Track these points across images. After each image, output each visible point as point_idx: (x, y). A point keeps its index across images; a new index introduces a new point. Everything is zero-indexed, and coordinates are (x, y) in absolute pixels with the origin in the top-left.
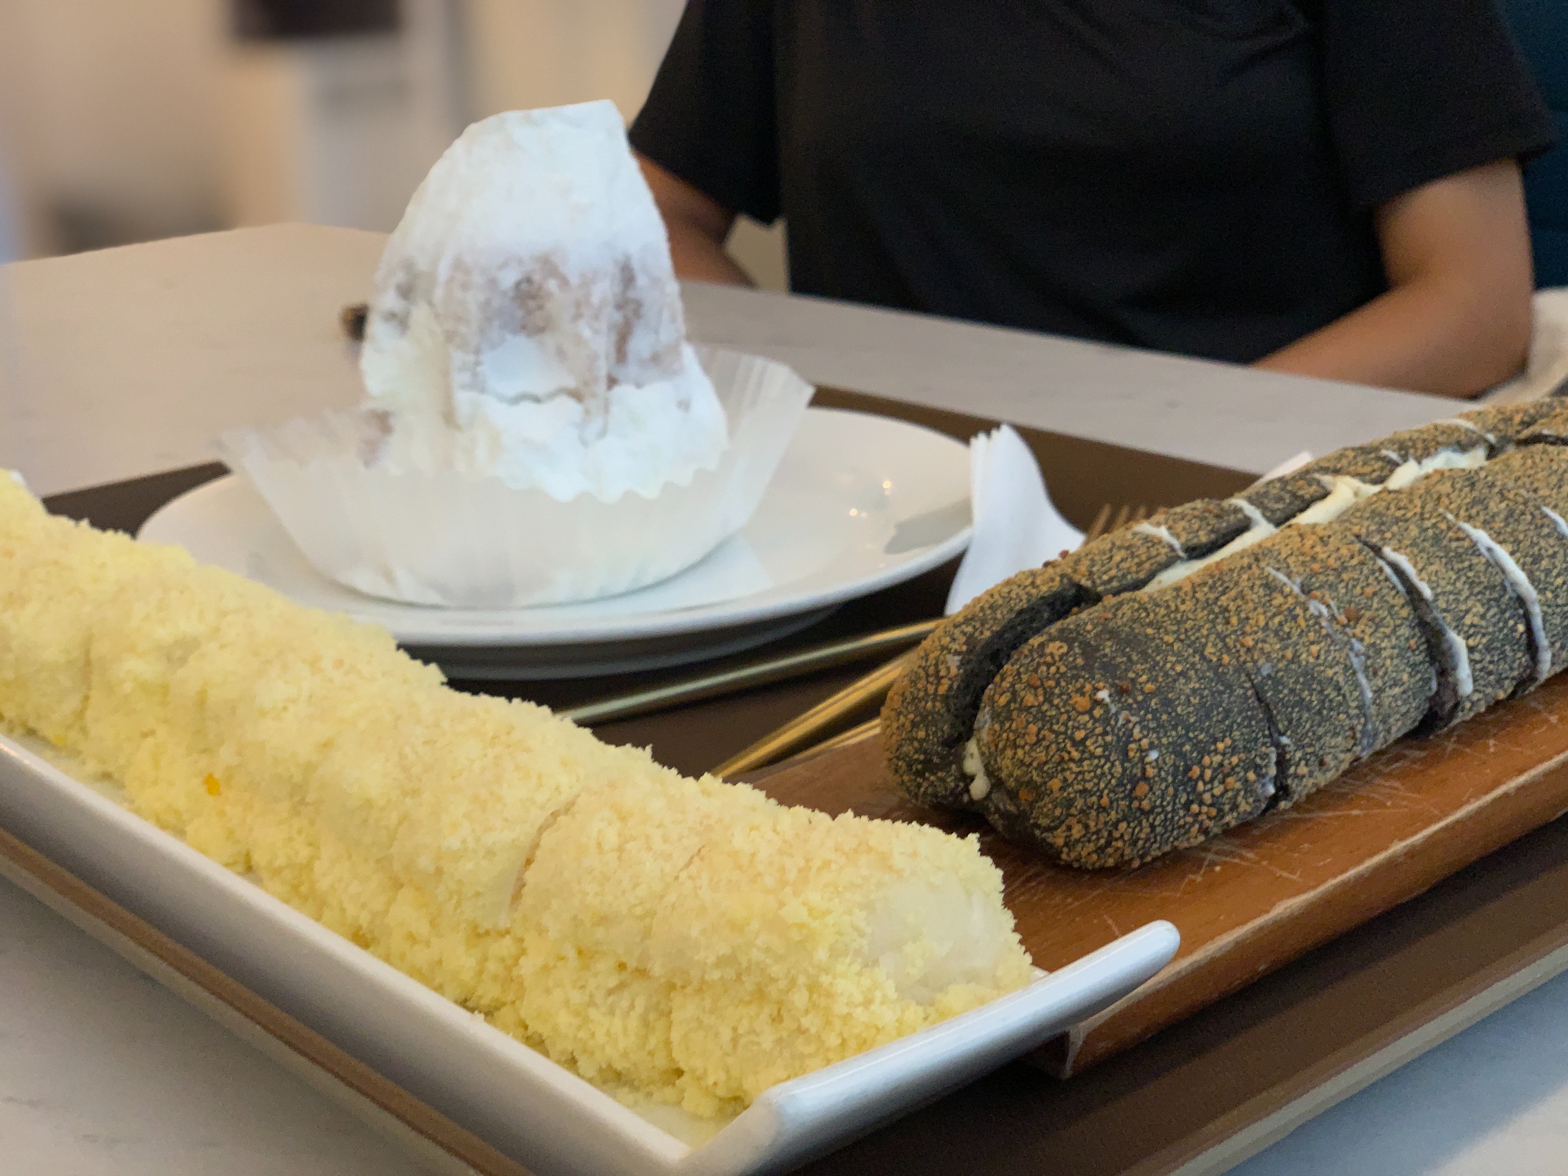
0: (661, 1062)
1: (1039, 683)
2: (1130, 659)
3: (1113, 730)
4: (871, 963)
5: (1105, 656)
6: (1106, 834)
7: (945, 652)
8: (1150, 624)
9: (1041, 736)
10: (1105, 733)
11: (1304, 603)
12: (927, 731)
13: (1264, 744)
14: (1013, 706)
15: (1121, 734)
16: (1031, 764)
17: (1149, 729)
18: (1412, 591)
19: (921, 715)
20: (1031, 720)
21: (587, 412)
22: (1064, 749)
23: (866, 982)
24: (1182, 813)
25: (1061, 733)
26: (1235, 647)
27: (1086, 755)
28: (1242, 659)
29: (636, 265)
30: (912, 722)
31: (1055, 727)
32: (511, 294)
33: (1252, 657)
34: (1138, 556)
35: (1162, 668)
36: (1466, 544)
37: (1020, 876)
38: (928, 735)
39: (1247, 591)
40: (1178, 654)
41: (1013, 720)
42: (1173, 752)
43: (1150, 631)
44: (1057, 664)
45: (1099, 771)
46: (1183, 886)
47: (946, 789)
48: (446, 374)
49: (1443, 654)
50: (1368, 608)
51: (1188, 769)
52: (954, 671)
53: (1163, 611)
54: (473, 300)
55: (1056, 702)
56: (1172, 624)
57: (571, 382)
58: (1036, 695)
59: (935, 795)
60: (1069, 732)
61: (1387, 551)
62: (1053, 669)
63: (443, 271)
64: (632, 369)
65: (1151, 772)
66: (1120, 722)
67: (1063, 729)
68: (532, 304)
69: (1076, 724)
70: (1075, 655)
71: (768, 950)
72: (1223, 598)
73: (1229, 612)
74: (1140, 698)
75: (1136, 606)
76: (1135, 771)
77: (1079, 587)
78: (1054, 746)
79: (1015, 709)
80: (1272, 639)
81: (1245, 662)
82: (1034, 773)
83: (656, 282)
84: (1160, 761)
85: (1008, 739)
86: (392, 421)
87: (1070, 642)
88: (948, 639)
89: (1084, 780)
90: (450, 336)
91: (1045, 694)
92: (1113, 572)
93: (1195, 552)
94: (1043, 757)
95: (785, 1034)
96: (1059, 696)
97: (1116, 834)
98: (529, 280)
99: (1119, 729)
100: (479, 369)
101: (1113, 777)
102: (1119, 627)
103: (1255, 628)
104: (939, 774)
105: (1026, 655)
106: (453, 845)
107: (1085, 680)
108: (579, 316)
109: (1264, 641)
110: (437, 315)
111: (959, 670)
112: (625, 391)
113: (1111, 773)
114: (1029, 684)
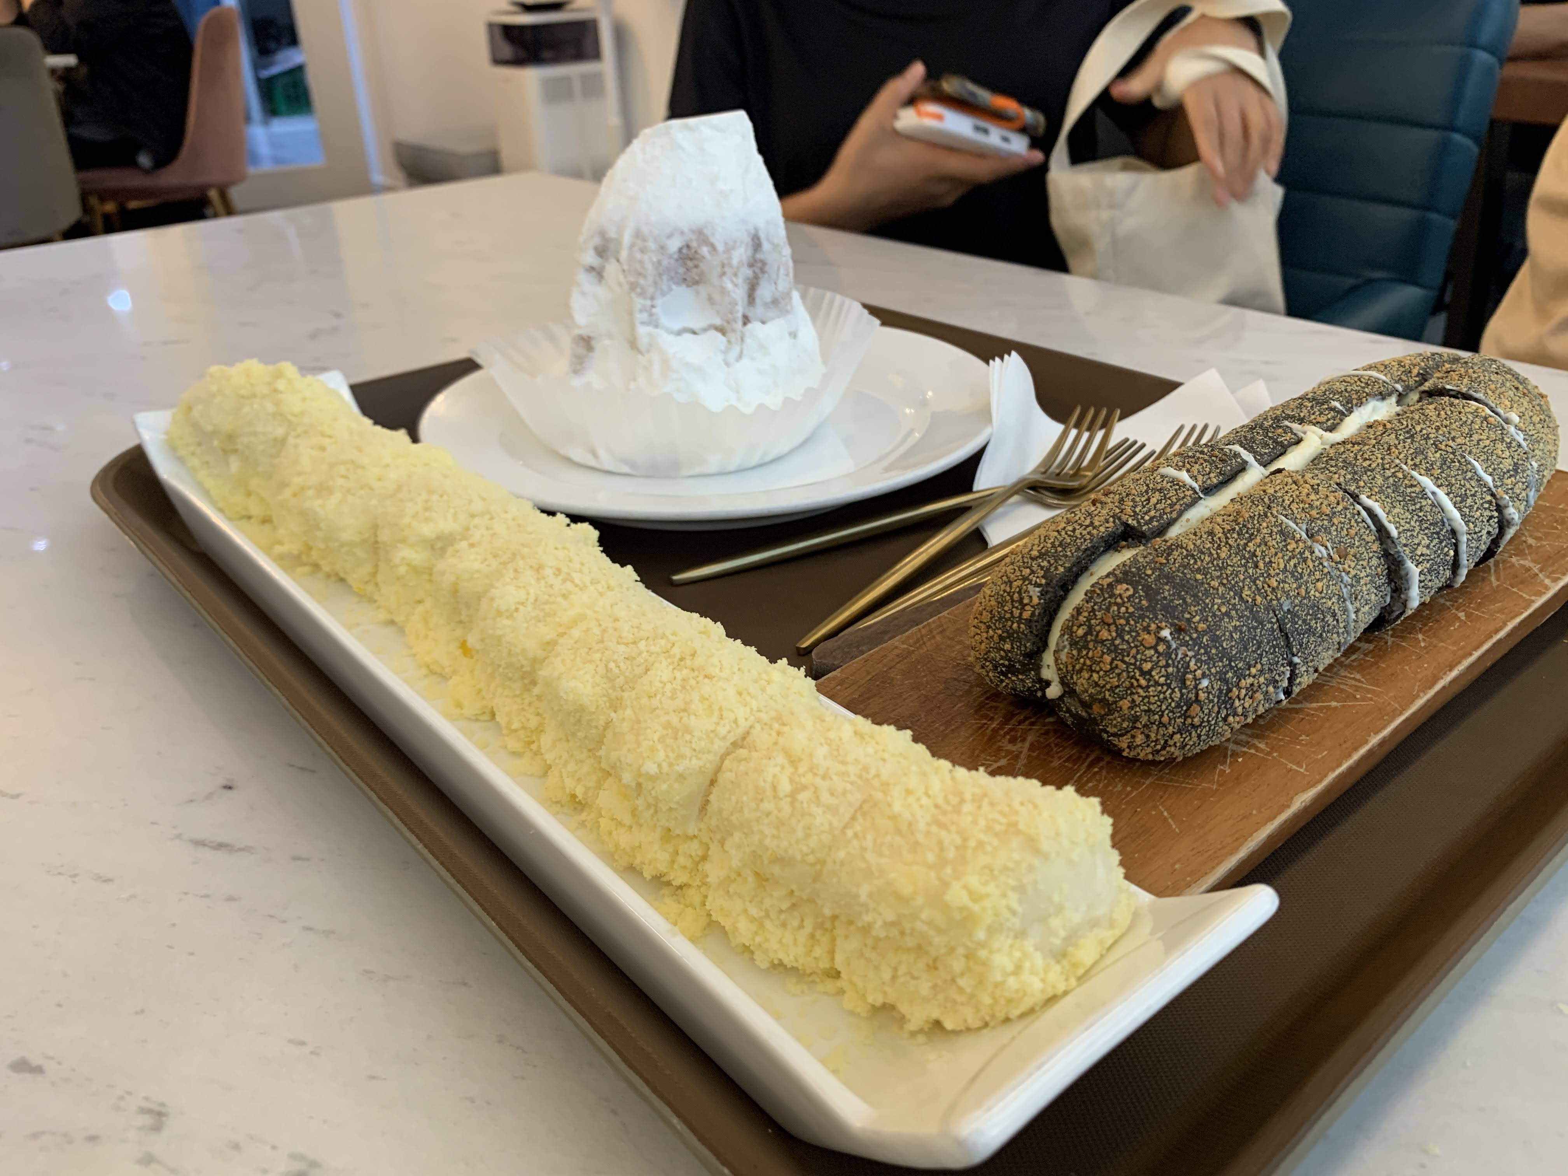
0: (824, 964)
1: (1111, 621)
2: (1184, 600)
3: (1173, 663)
4: (1021, 934)
5: (1165, 598)
6: (1162, 742)
7: (1027, 582)
8: (1198, 570)
9: (1114, 665)
10: (1167, 665)
11: (1311, 547)
12: (1012, 645)
13: (1282, 665)
14: (1089, 637)
15: (1180, 666)
16: (1104, 686)
17: (1201, 661)
18: (1381, 530)
19: (1007, 632)
20: (1105, 651)
21: (729, 342)
22: (1133, 677)
23: (1017, 954)
24: (1221, 724)
25: (1131, 664)
26: (1263, 587)
27: (1152, 683)
28: (1269, 598)
29: (762, 234)
30: (1000, 636)
31: (1127, 659)
32: (676, 256)
33: (1276, 596)
34: (1169, 498)
35: (1210, 609)
36: (1417, 489)
38: (1013, 648)
39: (1268, 539)
40: (1222, 597)
41: (1090, 649)
42: (1220, 680)
43: (1199, 577)
44: (1126, 605)
45: (1162, 696)
46: (1216, 777)
47: (1024, 686)
48: (631, 314)
49: (1401, 578)
50: (1352, 546)
51: (1229, 690)
52: (1036, 600)
53: (1207, 559)
54: (649, 260)
55: (1126, 638)
56: (1215, 570)
57: (718, 321)
58: (1109, 631)
59: (1015, 690)
60: (1138, 663)
61: (1363, 498)
62: (1123, 609)
63: (627, 238)
64: (759, 310)
65: (1202, 696)
66: (1180, 656)
67: (1133, 661)
68: (690, 264)
69: (1143, 657)
70: (1140, 596)
71: (930, 923)
72: (1250, 544)
73: (1256, 557)
74: (1195, 636)
75: (1185, 553)
76: (1190, 695)
77: (1126, 525)
78: (1125, 674)
79: (1092, 640)
80: (1290, 580)
81: (1271, 600)
82: (1107, 693)
83: (775, 247)
84: (1210, 687)
85: (1084, 664)
86: (593, 343)
87: (1134, 584)
88: (1028, 571)
89: (1149, 702)
90: (633, 286)
91: (1116, 631)
92: (1152, 513)
94: (1115, 682)
95: (939, 982)
96: (1129, 633)
97: (1171, 742)
98: (688, 246)
99: (1179, 662)
100: (654, 310)
101: (1173, 700)
102: (1174, 572)
103: (1278, 571)
104: (1020, 677)
105: (1098, 594)
106: (651, 768)
107: (1150, 619)
108: (724, 274)
109: (1284, 582)
110: (624, 271)
111: (1040, 599)
112: (755, 326)
113: (1171, 698)
114: (1103, 621)
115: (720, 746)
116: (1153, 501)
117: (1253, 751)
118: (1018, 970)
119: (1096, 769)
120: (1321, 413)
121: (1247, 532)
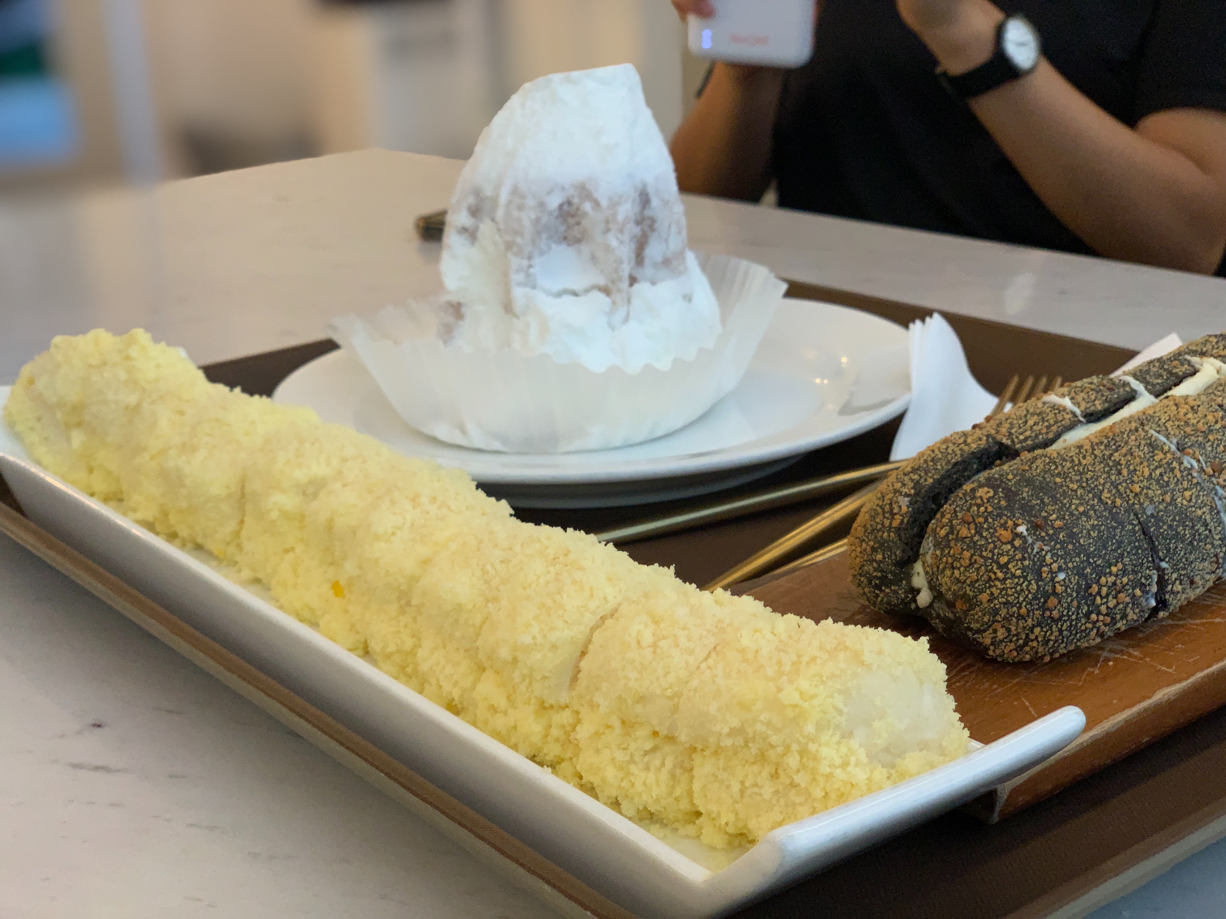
0: (684, 805)
1: (971, 519)
2: (1042, 501)
3: (1030, 557)
4: (848, 735)
5: (1024, 499)
6: (1024, 637)
7: (898, 494)
8: (1059, 475)
9: (973, 561)
10: (1024, 559)
11: (1179, 458)
12: (883, 555)
13: (1148, 568)
14: (951, 537)
15: (1036, 559)
16: (965, 582)
17: (1058, 556)
19: (879, 542)
20: (965, 547)
21: (614, 303)
22: (991, 571)
23: (844, 750)
24: (1083, 621)
25: (989, 558)
26: (1126, 492)
27: (1009, 575)
28: (1131, 502)
29: (650, 190)
30: (872, 548)
31: (984, 554)
32: (556, 213)
33: (1139, 501)
34: (1047, 421)
35: (1068, 509)
37: (956, 667)
38: (884, 558)
39: (1134, 449)
40: (1081, 498)
41: (951, 548)
42: (1078, 574)
43: (1058, 480)
44: (985, 505)
45: (1019, 588)
46: (1084, 676)
47: (898, 599)
48: (506, 275)
51: (1089, 587)
52: (904, 509)
53: (1068, 465)
54: (527, 218)
55: (985, 534)
56: (1076, 475)
57: (602, 281)
58: (969, 529)
59: (889, 603)
60: (995, 557)
62: (982, 509)
63: (504, 196)
64: (648, 270)
65: (1059, 589)
66: (1035, 550)
67: (990, 555)
68: (571, 221)
69: (1001, 552)
70: (999, 497)
71: (769, 724)
72: (1116, 454)
73: (1121, 465)
74: (1051, 532)
75: (1047, 460)
76: (1047, 588)
77: (1001, 444)
78: (983, 568)
79: (953, 539)
80: (1154, 486)
81: (1134, 504)
82: (968, 588)
83: (666, 203)
84: (1067, 581)
85: (947, 562)
86: (463, 310)
87: (995, 488)
88: (900, 484)
89: (1007, 594)
90: (509, 246)
91: (976, 528)
92: (1028, 433)
93: (1092, 417)
94: (974, 576)
95: (781, 787)
96: (987, 530)
97: (1032, 637)
98: (569, 203)
99: (1035, 556)
100: (532, 270)
101: (1030, 592)
102: (1035, 477)
103: (1142, 478)
104: (893, 588)
105: (961, 498)
107: (1008, 517)
108: (608, 230)
109: (1148, 488)
110: (499, 230)
111: (908, 508)
112: (642, 287)
113: (1028, 589)
114: (963, 521)
115: (590, 619)
117: (1125, 657)
119: (966, 673)
121: (1115, 444)
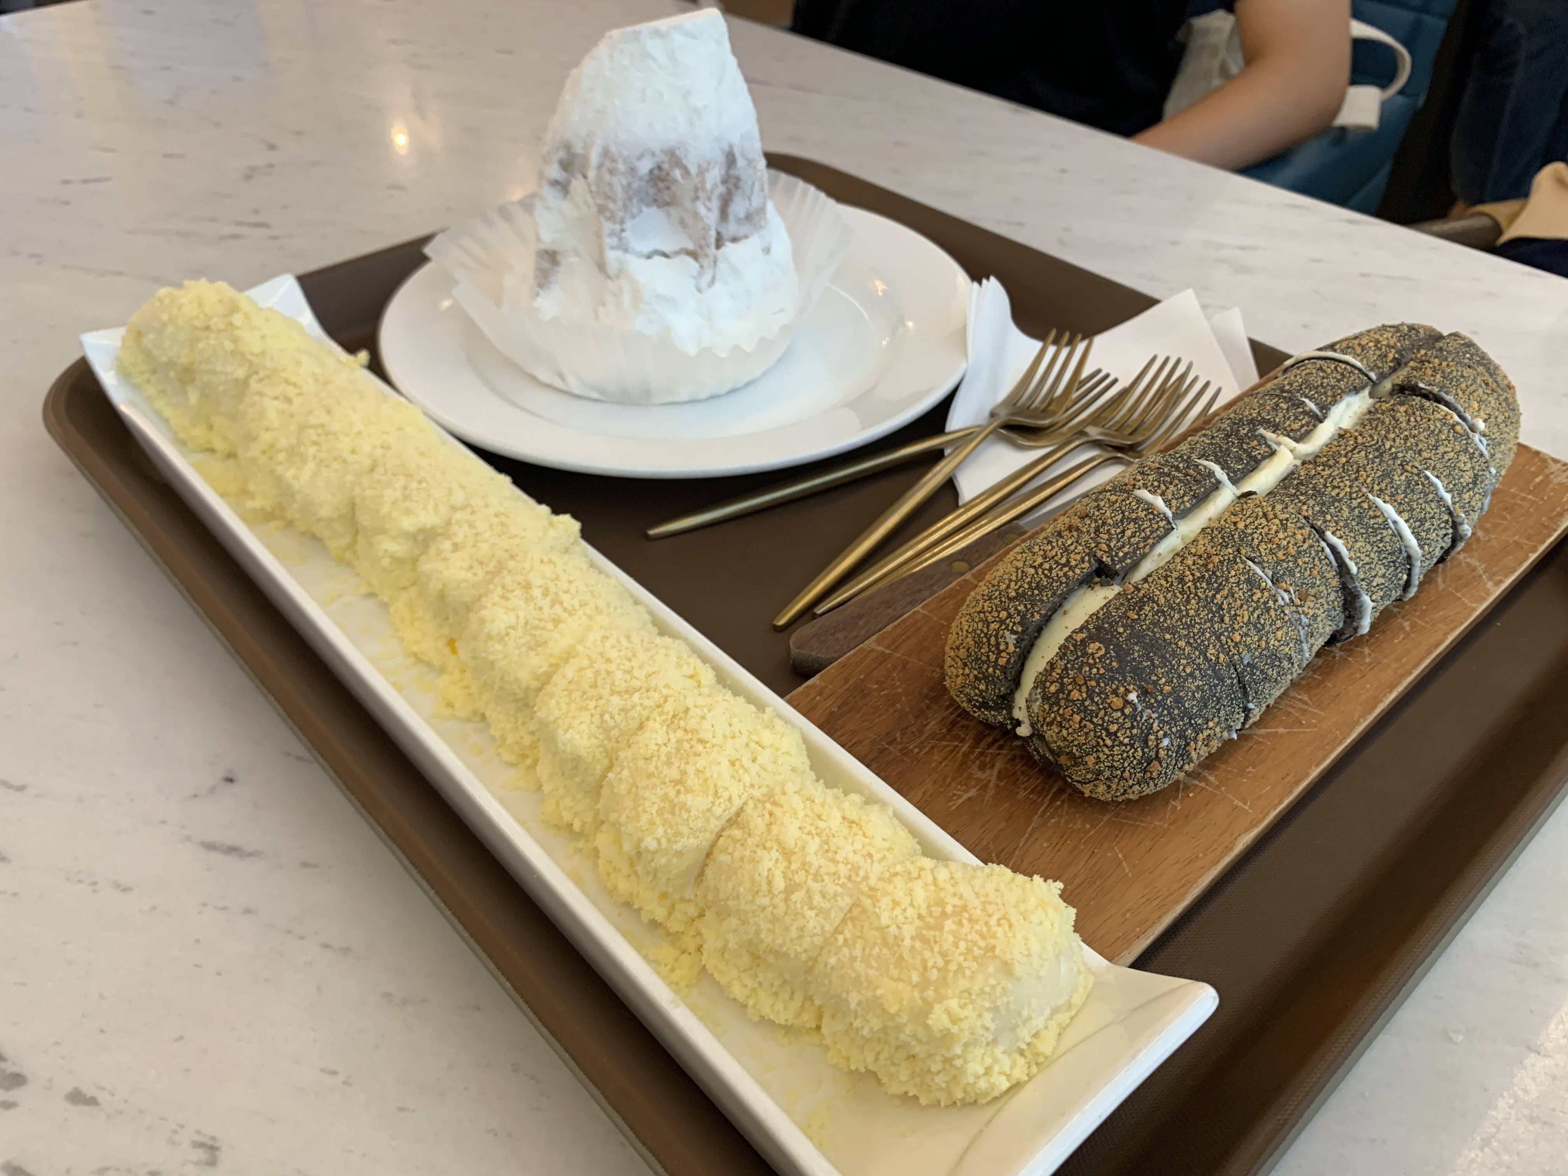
1: (1083, 681)
2: (1153, 664)
3: (1138, 725)
5: (1135, 660)
6: (1122, 790)
7: (1004, 627)
8: (1167, 630)
9: (1082, 724)
10: (1133, 727)
11: (1274, 596)
12: (987, 686)
13: (1238, 712)
14: (1061, 695)
15: (1144, 727)
16: (1072, 741)
17: (1164, 722)
18: (1342, 567)
19: (983, 673)
20: (1075, 710)
21: (702, 267)
22: (1100, 737)
23: (988, 1060)
24: (1177, 772)
25: (1099, 725)
26: (1227, 643)
27: (1117, 743)
28: (1231, 653)
29: (736, 151)
30: (976, 676)
31: (1095, 720)
32: (647, 178)
33: (1238, 651)
34: (1143, 530)
35: (1176, 670)
36: (1380, 520)
38: (987, 689)
39: (1235, 589)
40: (1188, 657)
41: (1061, 706)
42: (1180, 737)
43: (1168, 636)
44: (1097, 665)
45: (1125, 755)
46: (1168, 813)
47: (996, 720)
48: (599, 236)
49: (1355, 609)
50: (1313, 585)
51: (1188, 744)
52: (1011, 648)
53: (1177, 616)
54: (619, 182)
55: (1096, 700)
56: (1183, 629)
57: (691, 246)
58: (1080, 691)
59: (987, 720)
60: (1105, 724)
61: (1328, 534)
62: (1094, 671)
63: (594, 158)
64: (731, 228)
65: (1162, 753)
66: (1145, 718)
67: (1100, 722)
68: (661, 185)
69: (1111, 719)
70: (1111, 657)
72: (1218, 596)
73: (1223, 610)
74: (1160, 698)
75: (1156, 608)
76: (1151, 753)
77: (1101, 562)
78: (1092, 733)
79: (1063, 698)
80: (1253, 632)
81: (1233, 655)
82: (1074, 748)
83: (750, 162)
84: (1170, 745)
85: (1055, 719)
86: (559, 258)
87: (1106, 643)
89: (1113, 760)
90: (601, 209)
91: (1087, 692)
94: (1082, 739)
96: (1099, 694)
97: (1129, 791)
98: (659, 168)
99: (1143, 724)
100: (624, 234)
101: (1135, 758)
102: (1144, 631)
103: (1241, 624)
104: (993, 713)
105: (1072, 651)
106: (650, 843)
107: (1120, 681)
108: (697, 198)
109: (1247, 635)
110: (591, 192)
111: (1016, 648)
112: (729, 248)
113: (1134, 757)
114: (1075, 681)
115: (715, 825)
116: (1128, 533)
117: (1203, 784)
118: (988, 1071)
119: (1059, 803)
120: (1296, 418)
121: (1216, 582)
